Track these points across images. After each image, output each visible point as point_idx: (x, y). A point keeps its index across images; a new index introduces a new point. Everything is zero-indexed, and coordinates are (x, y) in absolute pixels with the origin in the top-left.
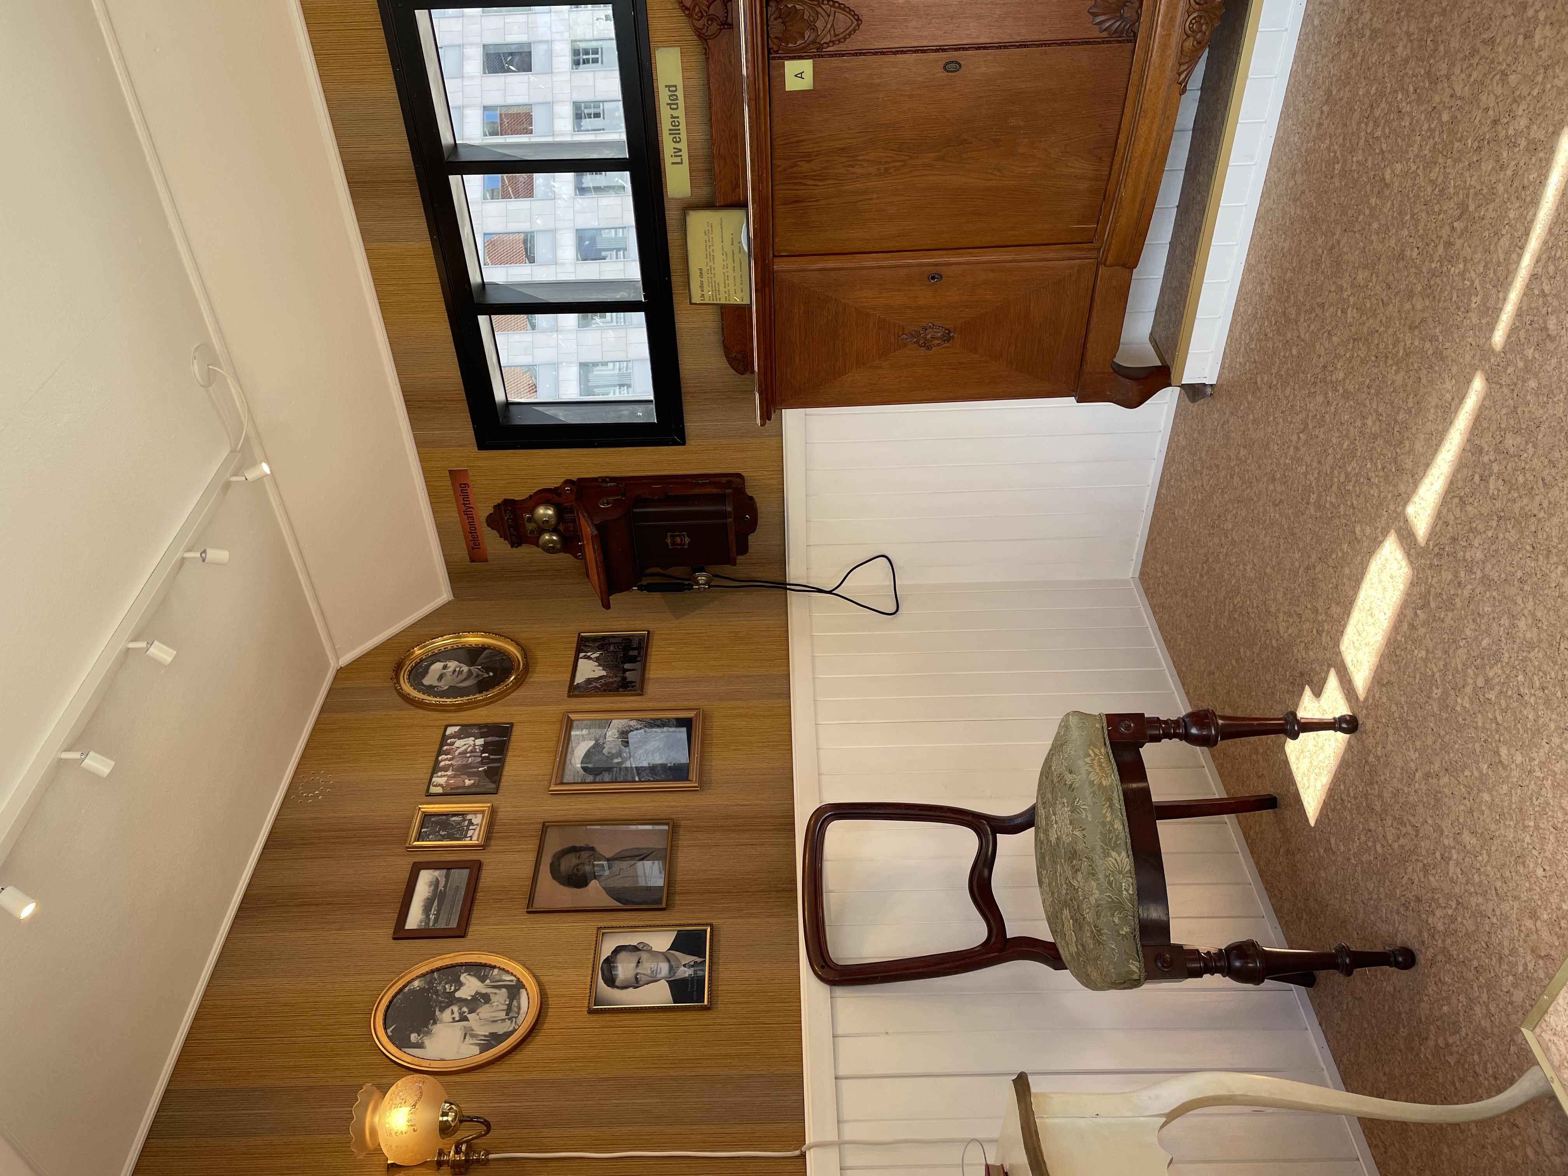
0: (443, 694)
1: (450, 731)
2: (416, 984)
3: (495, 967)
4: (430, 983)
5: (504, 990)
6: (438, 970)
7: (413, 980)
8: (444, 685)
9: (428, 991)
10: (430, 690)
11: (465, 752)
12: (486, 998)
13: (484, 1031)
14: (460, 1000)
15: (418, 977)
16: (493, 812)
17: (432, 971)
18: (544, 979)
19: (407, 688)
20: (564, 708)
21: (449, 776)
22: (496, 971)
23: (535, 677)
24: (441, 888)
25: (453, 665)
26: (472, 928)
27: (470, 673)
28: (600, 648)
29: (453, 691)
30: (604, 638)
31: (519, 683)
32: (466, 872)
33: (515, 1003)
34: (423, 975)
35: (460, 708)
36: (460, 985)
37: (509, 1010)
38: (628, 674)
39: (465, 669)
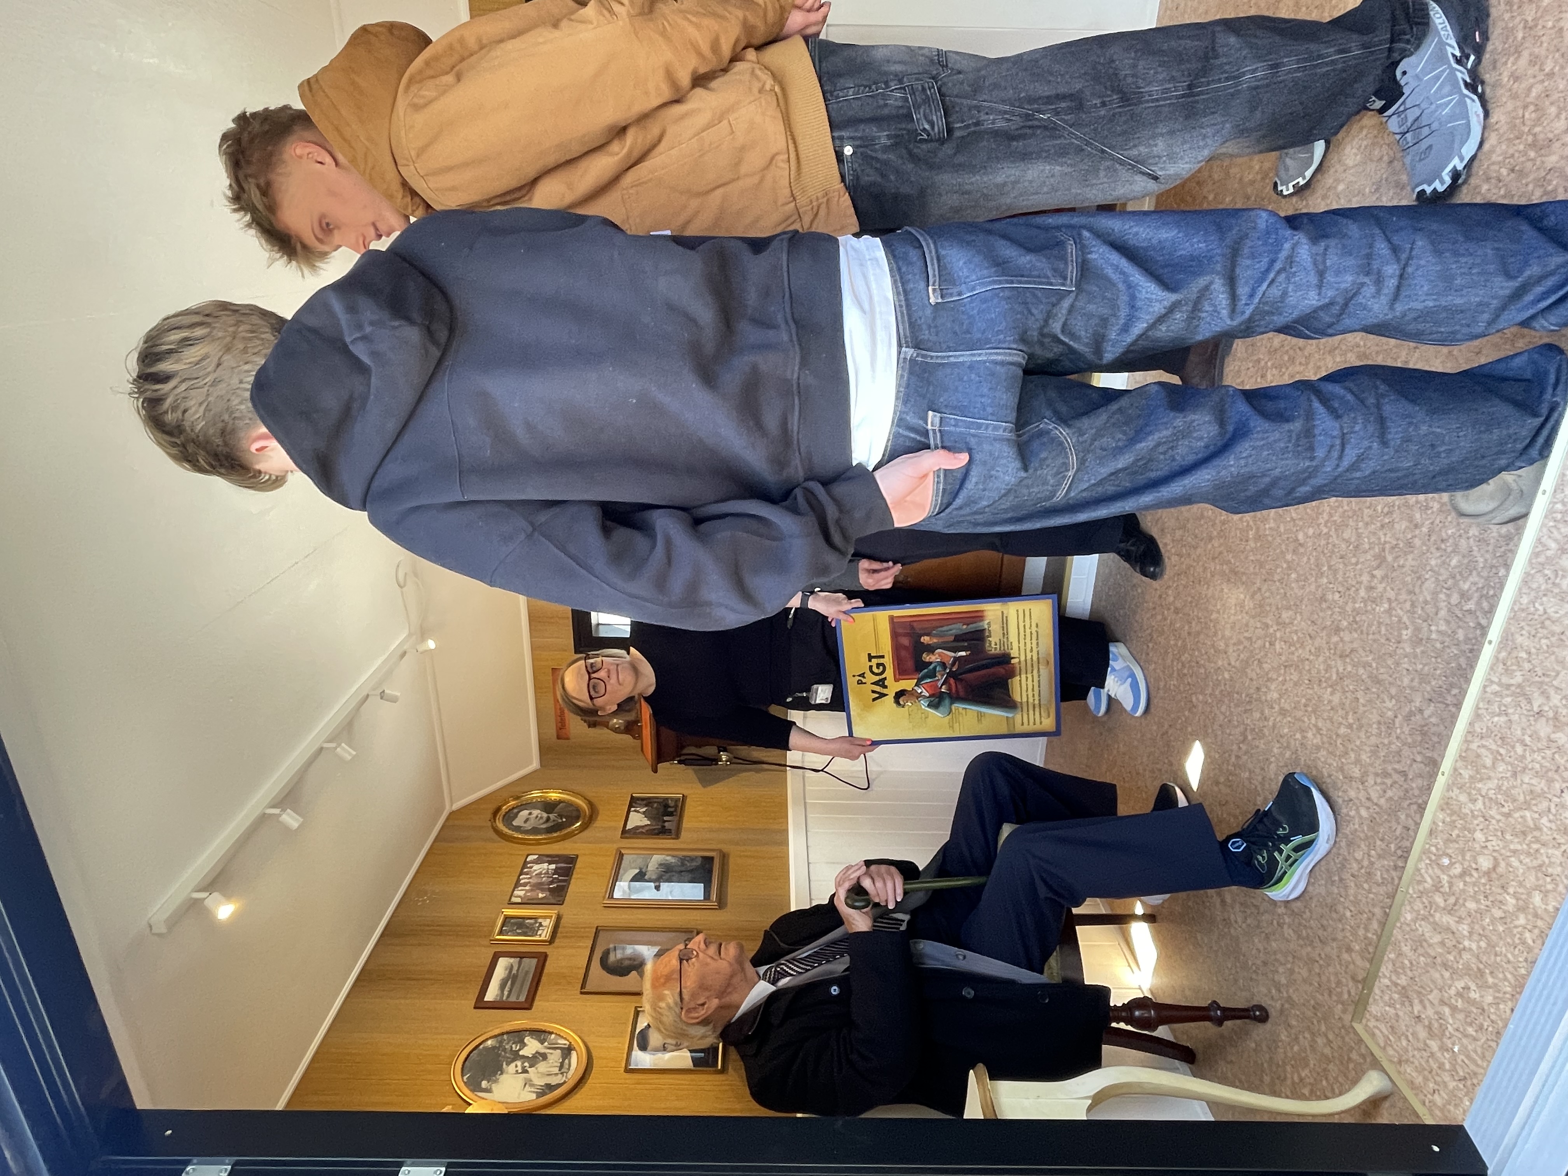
0: (527, 832)
1: (530, 858)
2: (489, 1042)
3: (551, 1033)
4: (501, 1042)
5: (559, 1051)
6: (508, 1033)
7: (487, 1039)
8: (528, 826)
9: (498, 1048)
10: (518, 829)
11: (541, 873)
12: (544, 1057)
13: (540, 1082)
14: (523, 1057)
15: (490, 1038)
16: (559, 918)
17: (503, 1034)
18: (590, 1045)
19: (500, 825)
20: (615, 846)
21: (527, 891)
22: (553, 1036)
23: (598, 823)
24: (514, 971)
25: (536, 812)
26: (536, 1003)
27: (548, 819)
28: (646, 805)
29: (535, 831)
30: (649, 798)
31: (584, 828)
32: (535, 961)
33: (567, 1061)
34: (495, 1036)
35: (538, 843)
36: (524, 1045)
37: (561, 1066)
38: (666, 824)
39: (545, 815)
